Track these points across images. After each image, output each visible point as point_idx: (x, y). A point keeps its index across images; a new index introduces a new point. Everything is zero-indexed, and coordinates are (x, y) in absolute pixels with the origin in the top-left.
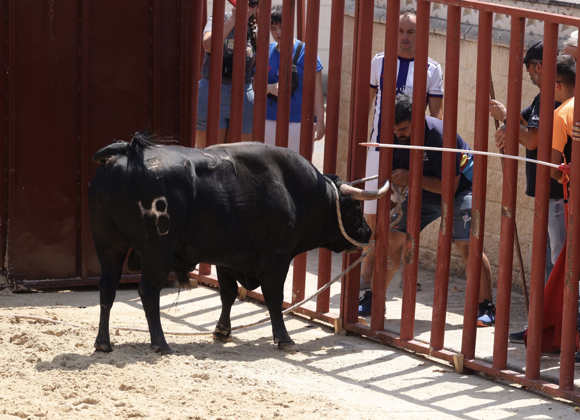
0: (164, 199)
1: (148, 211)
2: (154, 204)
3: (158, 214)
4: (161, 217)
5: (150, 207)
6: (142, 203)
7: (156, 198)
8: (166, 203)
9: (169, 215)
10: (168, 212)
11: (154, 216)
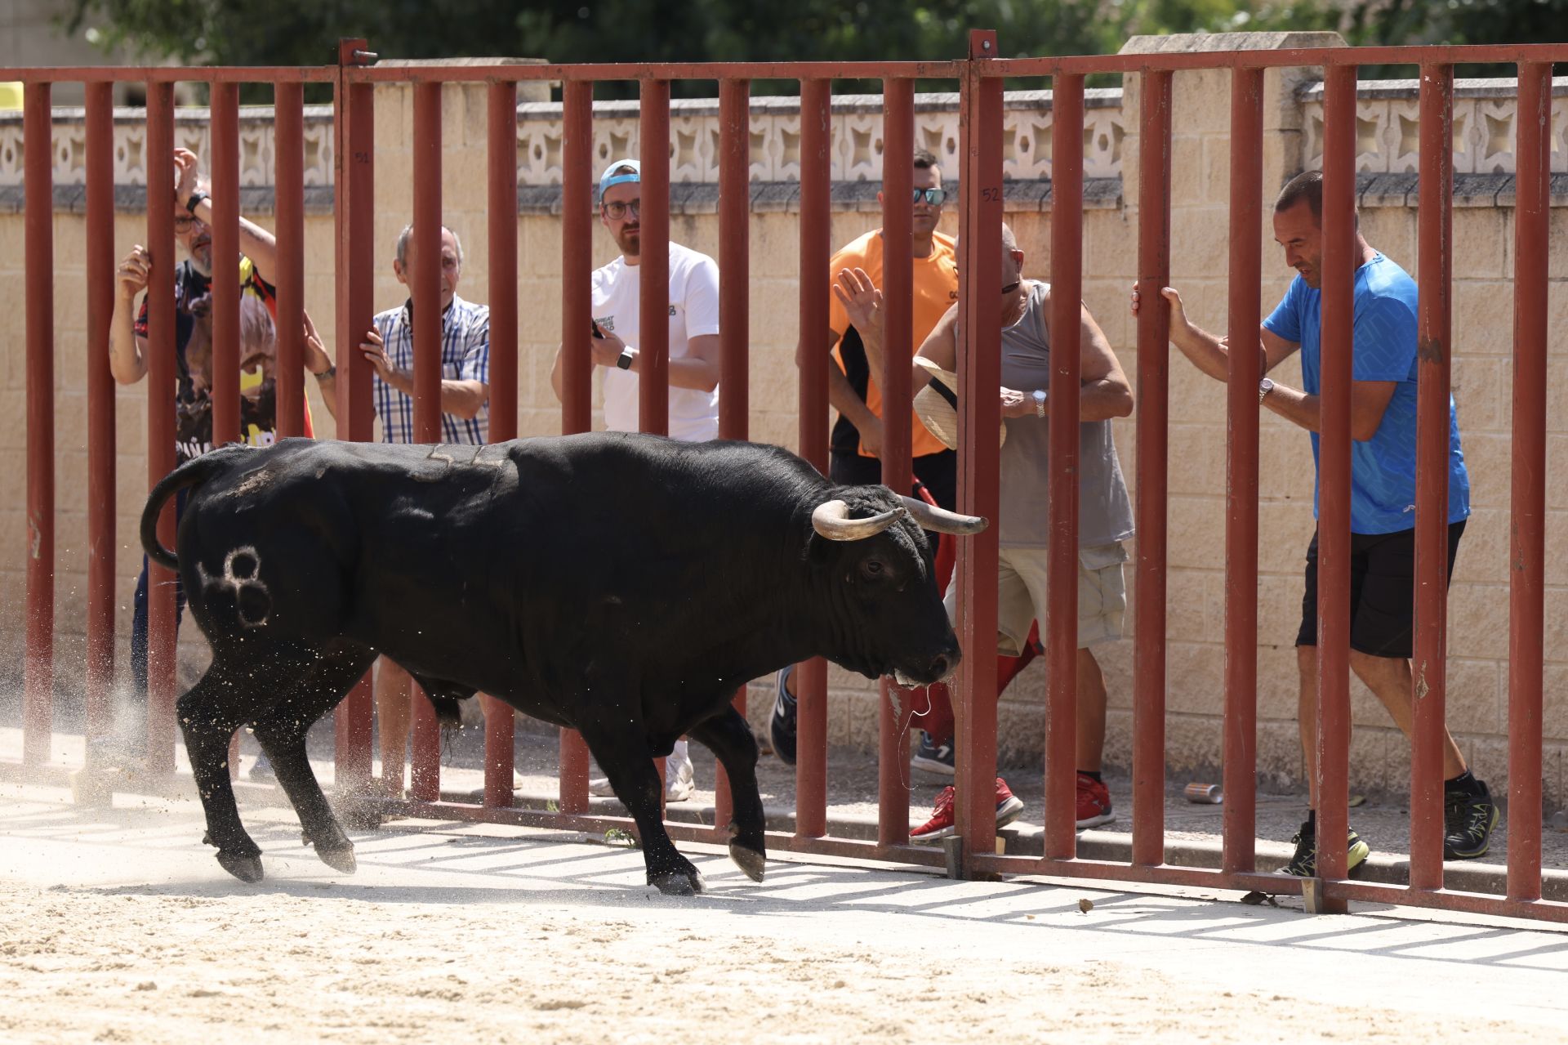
0: (250, 550)
1: (217, 579)
2: (228, 564)
3: (237, 583)
4: (244, 589)
5: (220, 572)
6: (203, 566)
7: (232, 551)
8: (257, 559)
9: (264, 583)
10: (260, 577)
11: (232, 589)
